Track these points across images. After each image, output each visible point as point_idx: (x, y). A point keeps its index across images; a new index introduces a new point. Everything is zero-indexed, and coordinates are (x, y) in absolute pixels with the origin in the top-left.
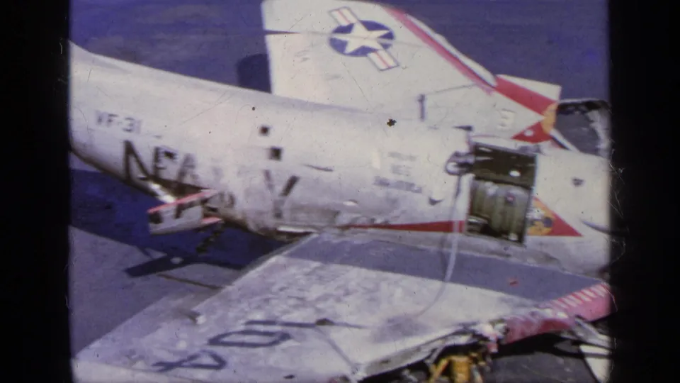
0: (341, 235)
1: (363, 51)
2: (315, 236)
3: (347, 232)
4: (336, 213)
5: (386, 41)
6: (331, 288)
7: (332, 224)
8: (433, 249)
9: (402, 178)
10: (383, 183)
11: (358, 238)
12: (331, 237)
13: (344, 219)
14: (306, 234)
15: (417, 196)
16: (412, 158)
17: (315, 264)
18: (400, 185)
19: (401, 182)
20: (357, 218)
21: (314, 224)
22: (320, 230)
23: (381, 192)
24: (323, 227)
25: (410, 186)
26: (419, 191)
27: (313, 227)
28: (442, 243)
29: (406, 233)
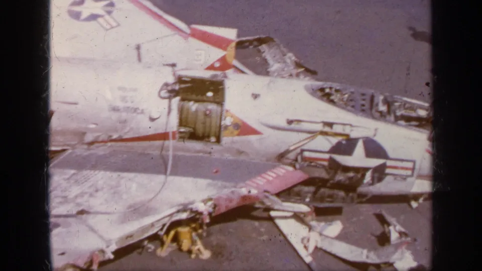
0: (89, 149)
1: (94, 17)
2: (70, 151)
3: (92, 147)
4: (84, 134)
5: (109, 9)
6: (85, 187)
7: (82, 142)
8: (157, 153)
9: (129, 104)
10: (115, 109)
11: (101, 150)
12: (81, 151)
13: (89, 138)
14: (64, 150)
15: (140, 117)
16: (135, 90)
17: (73, 172)
18: (127, 109)
19: (128, 108)
20: (99, 137)
21: (68, 143)
22: (73, 147)
23: (115, 116)
24: (76, 144)
25: (135, 110)
26: (142, 112)
27: (68, 145)
28: (162, 148)
29: (135, 144)
